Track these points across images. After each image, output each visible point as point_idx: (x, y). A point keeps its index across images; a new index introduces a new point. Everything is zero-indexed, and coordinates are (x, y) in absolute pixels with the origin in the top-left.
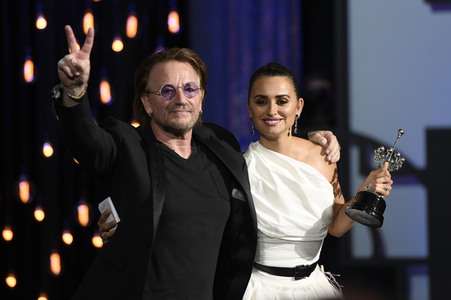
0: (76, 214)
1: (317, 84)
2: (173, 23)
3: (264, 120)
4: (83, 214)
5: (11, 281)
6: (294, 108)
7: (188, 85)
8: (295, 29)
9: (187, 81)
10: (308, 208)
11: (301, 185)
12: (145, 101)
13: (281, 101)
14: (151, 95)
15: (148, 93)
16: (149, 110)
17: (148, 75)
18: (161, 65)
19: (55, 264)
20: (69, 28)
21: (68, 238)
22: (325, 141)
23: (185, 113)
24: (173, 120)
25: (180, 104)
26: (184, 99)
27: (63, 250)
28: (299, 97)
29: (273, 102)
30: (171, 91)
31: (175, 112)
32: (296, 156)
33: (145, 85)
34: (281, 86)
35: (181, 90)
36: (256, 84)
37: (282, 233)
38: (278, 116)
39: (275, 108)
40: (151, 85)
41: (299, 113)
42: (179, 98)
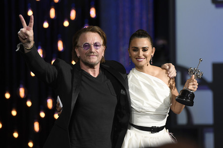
0: (46, 103)
1: (161, 42)
2: (93, 13)
3: (136, 59)
4: (50, 103)
5: (16, 135)
6: (150, 52)
7: (96, 43)
8: (151, 16)
9: (95, 41)
10: (157, 98)
11: (154, 87)
12: (77, 50)
13: (145, 49)
14: (79, 48)
15: (78, 47)
16: (78, 55)
17: (78, 38)
18: (84, 34)
19: (37, 127)
20: (21, 16)
21: (42, 115)
22: (168, 67)
23: (94, 57)
24: (88, 60)
25: (91, 52)
26: (93, 49)
27: (40, 120)
28: (153, 47)
29: (141, 50)
30: (88, 46)
31: (90, 56)
32: (153, 74)
33: (76, 43)
34: (145, 42)
35: (92, 45)
36: (132, 41)
37: (145, 110)
38: (143, 57)
39: (141, 53)
40: (79, 43)
41: (153, 54)
42: (91, 49)
